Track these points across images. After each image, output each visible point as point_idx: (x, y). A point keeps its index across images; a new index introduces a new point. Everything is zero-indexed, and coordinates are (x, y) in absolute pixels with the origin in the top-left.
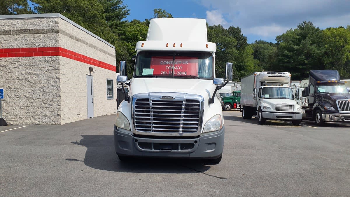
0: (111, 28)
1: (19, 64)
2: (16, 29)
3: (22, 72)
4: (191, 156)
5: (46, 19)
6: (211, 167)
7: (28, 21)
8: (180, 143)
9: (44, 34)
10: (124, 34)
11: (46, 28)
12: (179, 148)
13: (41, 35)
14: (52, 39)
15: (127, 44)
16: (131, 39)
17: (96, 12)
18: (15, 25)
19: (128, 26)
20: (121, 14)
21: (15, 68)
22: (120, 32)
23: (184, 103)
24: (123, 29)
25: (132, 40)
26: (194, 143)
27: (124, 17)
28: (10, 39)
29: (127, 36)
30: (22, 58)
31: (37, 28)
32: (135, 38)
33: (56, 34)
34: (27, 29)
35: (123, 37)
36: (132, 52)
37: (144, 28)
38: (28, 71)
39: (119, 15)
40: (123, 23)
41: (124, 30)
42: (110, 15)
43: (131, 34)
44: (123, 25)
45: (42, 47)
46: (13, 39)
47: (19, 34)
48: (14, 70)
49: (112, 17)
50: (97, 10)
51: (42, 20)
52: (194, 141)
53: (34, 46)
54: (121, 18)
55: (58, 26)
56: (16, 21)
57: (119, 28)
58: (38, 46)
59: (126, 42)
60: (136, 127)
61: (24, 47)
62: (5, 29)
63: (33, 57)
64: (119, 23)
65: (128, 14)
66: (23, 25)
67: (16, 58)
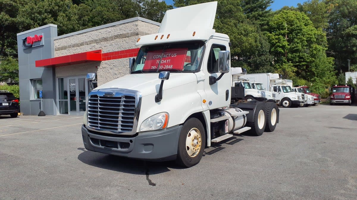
0: (251, 20)
1: (114, 65)
2: (111, 36)
3: (116, 72)
4: (129, 155)
5: (129, 24)
6: (170, 170)
7: (118, 28)
8: (119, 142)
9: (129, 38)
10: (268, 24)
11: (130, 32)
12: (119, 146)
13: (127, 38)
14: (134, 41)
15: (270, 34)
16: (275, 28)
17: (231, 6)
18: (110, 32)
19: (272, 15)
20: (264, 4)
21: (111, 69)
22: (263, 22)
23: (122, 99)
24: (266, 19)
25: (275, 30)
26: (130, 143)
27: (268, 6)
28: (108, 45)
29: (270, 26)
30: (115, 60)
31: (124, 32)
32: (279, 27)
33: (137, 37)
34: (118, 35)
35: (266, 27)
36: (275, 43)
37: (293, 14)
38: (119, 71)
39: (262, 5)
40: (266, 12)
41: (268, 19)
42: (252, 6)
43: (275, 24)
44: (268, 14)
45: (128, 49)
46: (110, 44)
47: (113, 40)
48: (111, 70)
49: (255, 8)
50: (233, 4)
51: (127, 25)
52: (130, 140)
53: (122, 49)
54: (265, 8)
55: (138, 29)
56: (110, 28)
57: (261, 18)
58: (125, 49)
59: (268, 33)
60: (89, 122)
61: (116, 50)
62: (104, 37)
63: (122, 59)
64: (262, 13)
65: (272, 2)
66: (115, 31)
67: (112, 60)
